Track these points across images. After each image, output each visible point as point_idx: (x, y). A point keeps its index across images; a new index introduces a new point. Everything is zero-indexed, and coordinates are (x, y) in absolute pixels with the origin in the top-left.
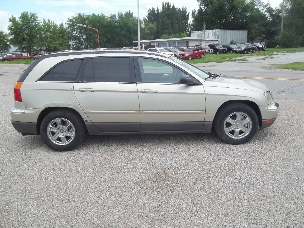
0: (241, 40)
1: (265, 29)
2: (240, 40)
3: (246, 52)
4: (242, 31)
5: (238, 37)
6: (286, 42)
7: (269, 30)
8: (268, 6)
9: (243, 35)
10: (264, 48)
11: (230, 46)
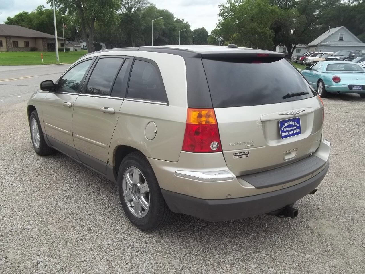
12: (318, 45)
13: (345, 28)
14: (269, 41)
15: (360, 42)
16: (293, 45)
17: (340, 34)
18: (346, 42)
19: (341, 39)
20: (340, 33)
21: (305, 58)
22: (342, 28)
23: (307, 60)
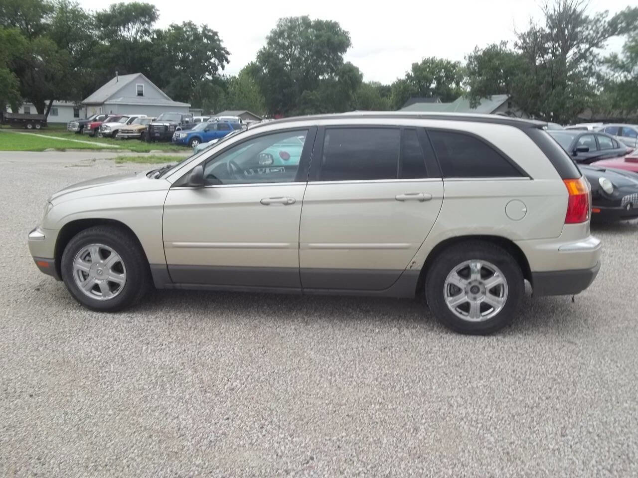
12: (105, 103)
13: (144, 76)
14: (11, 93)
15: (168, 100)
16: (47, 102)
17: (138, 86)
18: (149, 99)
19: (140, 94)
20: (136, 84)
21: (101, 126)
22: (140, 76)
23: (106, 129)
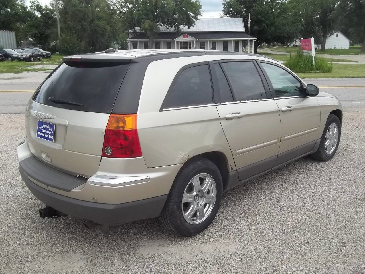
0: (9, 44)
1: (37, 31)
2: (7, 43)
3: (32, 59)
4: (8, 32)
5: (4, 40)
6: (67, 48)
7: (42, 33)
8: (37, 4)
9: (10, 37)
10: (49, 55)
11: (5, 51)
